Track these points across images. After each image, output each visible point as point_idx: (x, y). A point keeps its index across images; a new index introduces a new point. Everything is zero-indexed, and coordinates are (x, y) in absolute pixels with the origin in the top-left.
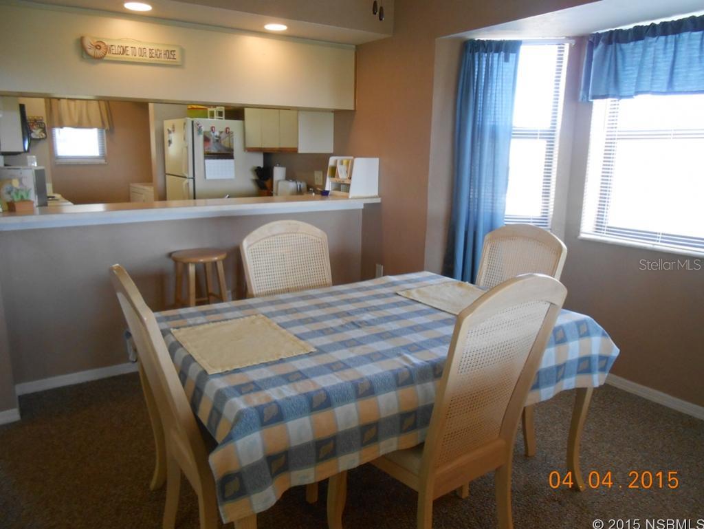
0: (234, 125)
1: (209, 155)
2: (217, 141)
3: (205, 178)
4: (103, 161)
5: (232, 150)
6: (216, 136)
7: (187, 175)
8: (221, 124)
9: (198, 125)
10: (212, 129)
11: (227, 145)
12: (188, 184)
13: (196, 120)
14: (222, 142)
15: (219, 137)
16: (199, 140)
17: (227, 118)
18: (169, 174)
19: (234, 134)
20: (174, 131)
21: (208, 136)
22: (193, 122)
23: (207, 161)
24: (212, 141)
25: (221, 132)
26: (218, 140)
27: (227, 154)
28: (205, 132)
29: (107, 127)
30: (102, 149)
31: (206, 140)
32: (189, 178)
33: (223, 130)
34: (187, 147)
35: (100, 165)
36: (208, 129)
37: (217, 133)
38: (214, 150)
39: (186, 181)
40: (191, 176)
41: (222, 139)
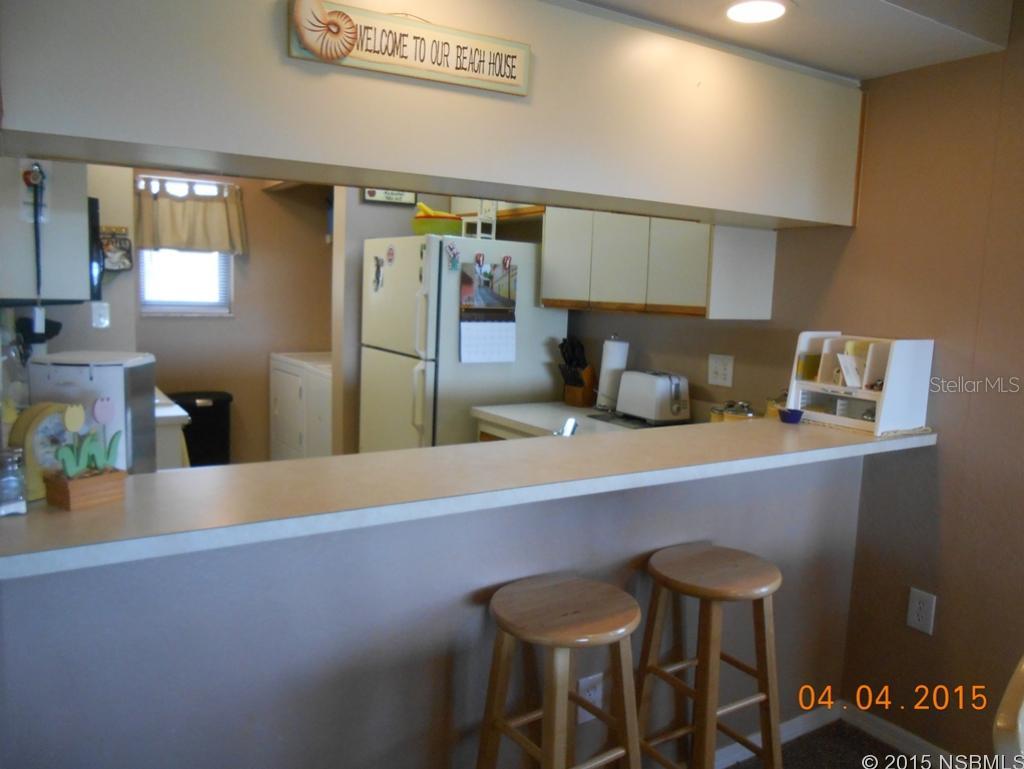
0: (519, 252)
1: (468, 314)
2: (487, 284)
3: (460, 360)
4: (225, 312)
5: (513, 303)
6: (485, 274)
7: (422, 354)
8: (494, 249)
9: (451, 249)
10: (478, 260)
11: (504, 293)
12: (424, 372)
13: (449, 239)
14: (496, 286)
15: (491, 277)
16: (451, 281)
17: (499, 237)
18: (368, 346)
19: (519, 271)
20: (390, 260)
21: (469, 274)
22: (441, 243)
23: (465, 325)
24: (476, 284)
25: (494, 267)
26: (488, 282)
27: (502, 312)
28: (464, 265)
29: (239, 250)
30: (225, 291)
31: (466, 280)
32: (426, 360)
33: (499, 262)
34: (426, 296)
35: (221, 318)
36: (471, 259)
37: (487, 268)
38: (478, 303)
39: (420, 365)
40: (432, 355)
41: (494, 280)
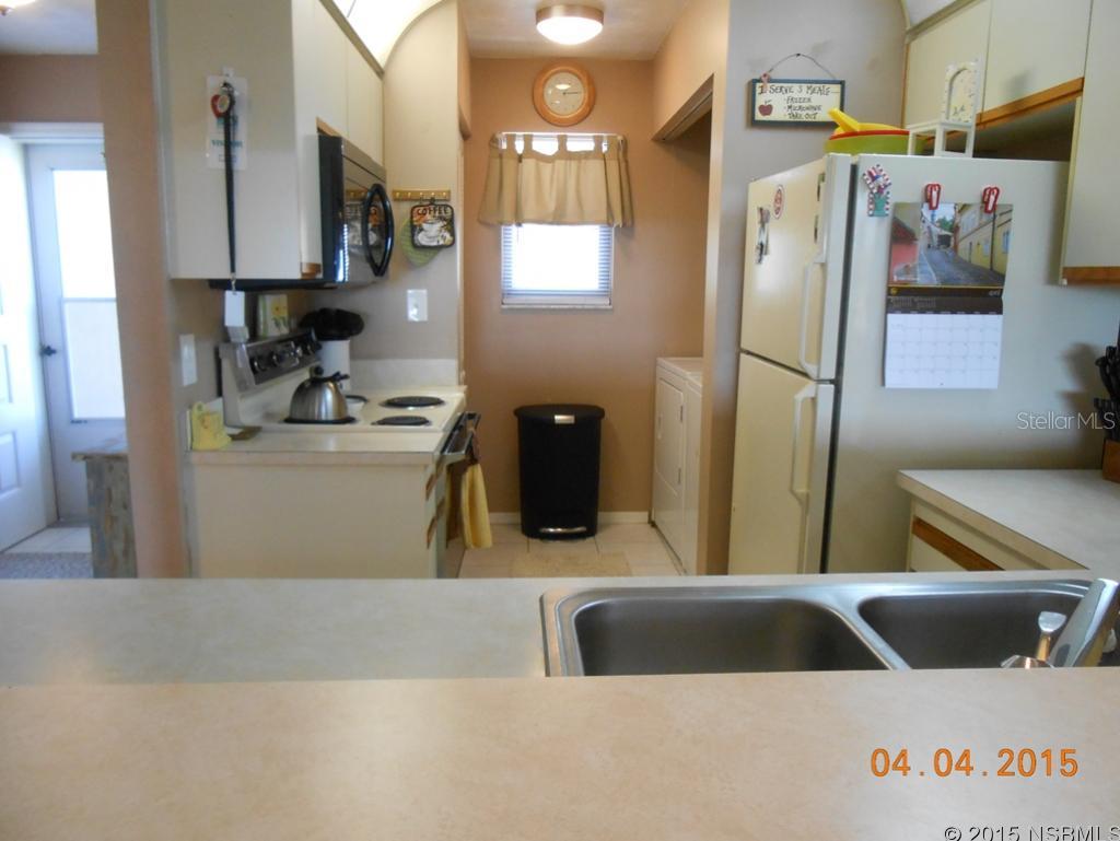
0: (1021, 180)
1: (904, 298)
2: (944, 241)
3: (883, 383)
4: (603, 303)
5: (1000, 278)
6: (943, 223)
7: (811, 369)
8: (965, 175)
9: (874, 179)
10: (930, 196)
11: (980, 259)
12: (814, 400)
13: (869, 161)
14: (963, 246)
15: (954, 228)
16: (872, 234)
18: (749, 353)
19: (1014, 215)
20: (778, 211)
21: (908, 222)
22: (854, 169)
23: (894, 319)
24: (921, 243)
25: (963, 208)
26: (948, 238)
27: (977, 294)
28: (897, 206)
29: (618, 221)
30: (606, 276)
31: (901, 236)
32: (820, 381)
33: (974, 198)
34: (824, 266)
35: (597, 310)
36: (913, 195)
37: (946, 212)
38: (925, 278)
39: (809, 389)
40: (829, 372)
41: (962, 233)
